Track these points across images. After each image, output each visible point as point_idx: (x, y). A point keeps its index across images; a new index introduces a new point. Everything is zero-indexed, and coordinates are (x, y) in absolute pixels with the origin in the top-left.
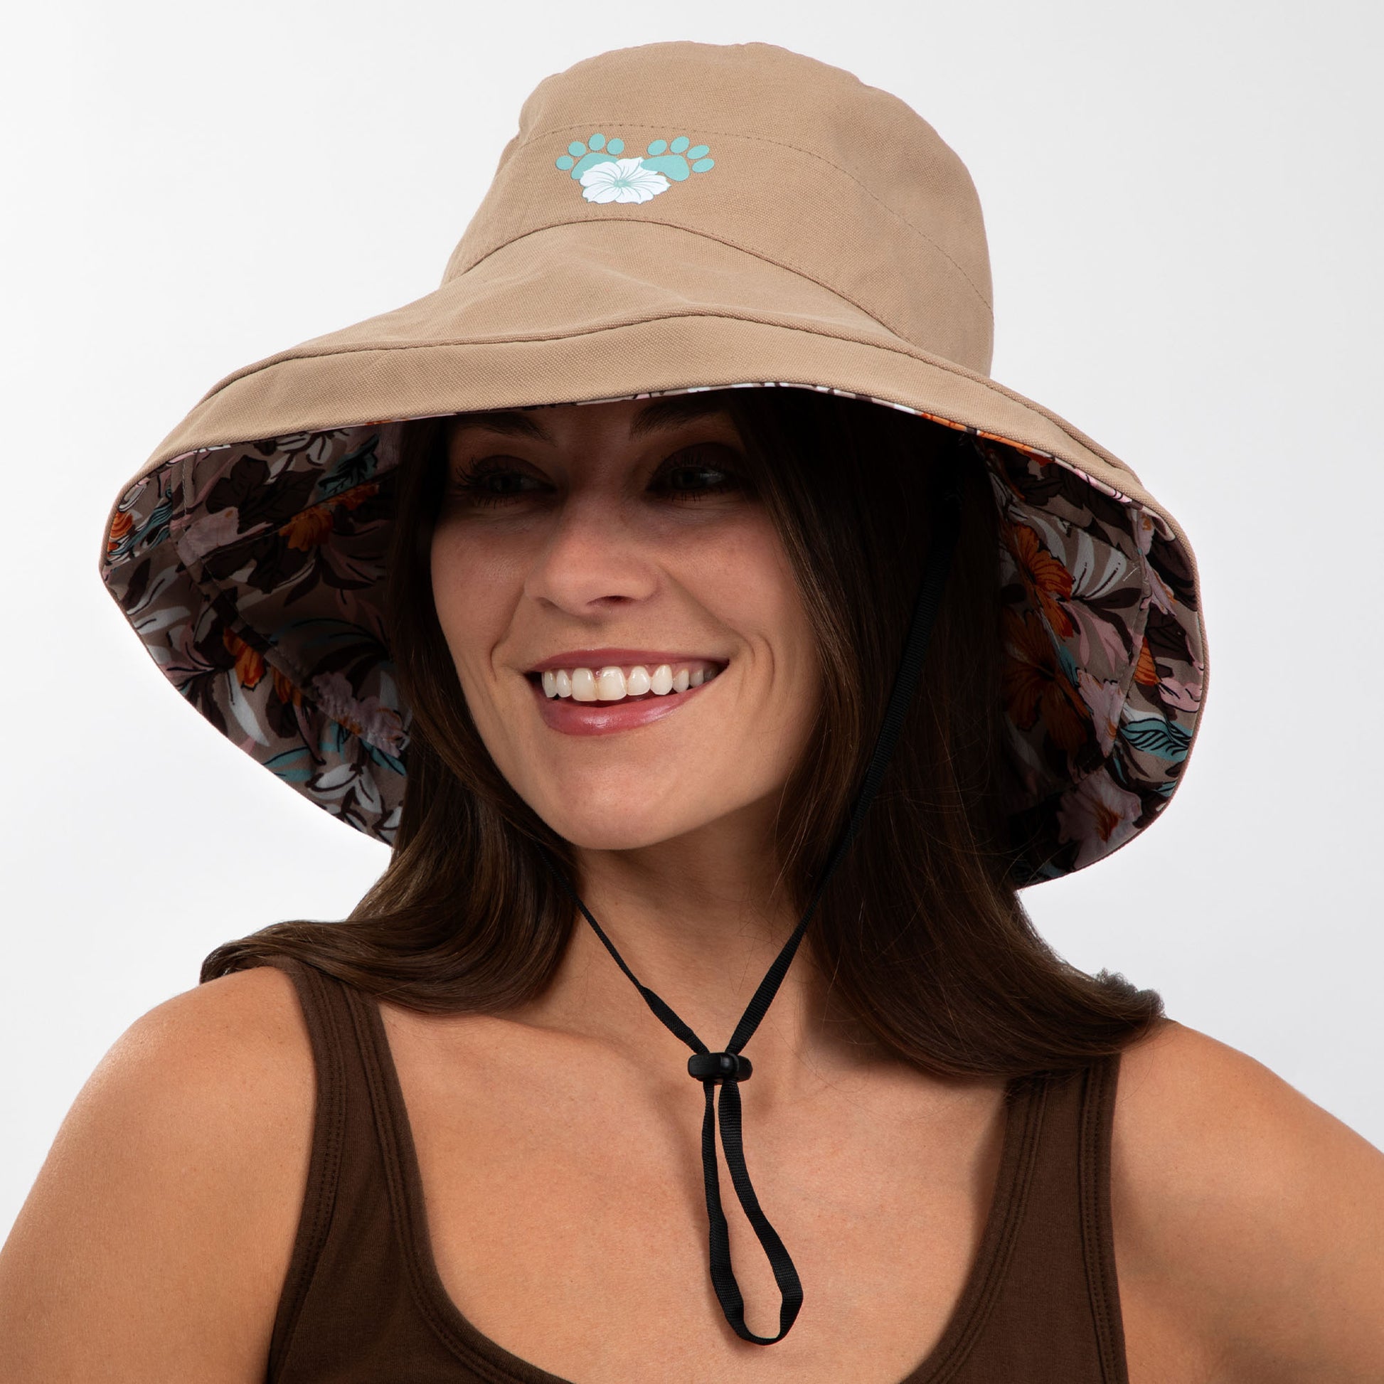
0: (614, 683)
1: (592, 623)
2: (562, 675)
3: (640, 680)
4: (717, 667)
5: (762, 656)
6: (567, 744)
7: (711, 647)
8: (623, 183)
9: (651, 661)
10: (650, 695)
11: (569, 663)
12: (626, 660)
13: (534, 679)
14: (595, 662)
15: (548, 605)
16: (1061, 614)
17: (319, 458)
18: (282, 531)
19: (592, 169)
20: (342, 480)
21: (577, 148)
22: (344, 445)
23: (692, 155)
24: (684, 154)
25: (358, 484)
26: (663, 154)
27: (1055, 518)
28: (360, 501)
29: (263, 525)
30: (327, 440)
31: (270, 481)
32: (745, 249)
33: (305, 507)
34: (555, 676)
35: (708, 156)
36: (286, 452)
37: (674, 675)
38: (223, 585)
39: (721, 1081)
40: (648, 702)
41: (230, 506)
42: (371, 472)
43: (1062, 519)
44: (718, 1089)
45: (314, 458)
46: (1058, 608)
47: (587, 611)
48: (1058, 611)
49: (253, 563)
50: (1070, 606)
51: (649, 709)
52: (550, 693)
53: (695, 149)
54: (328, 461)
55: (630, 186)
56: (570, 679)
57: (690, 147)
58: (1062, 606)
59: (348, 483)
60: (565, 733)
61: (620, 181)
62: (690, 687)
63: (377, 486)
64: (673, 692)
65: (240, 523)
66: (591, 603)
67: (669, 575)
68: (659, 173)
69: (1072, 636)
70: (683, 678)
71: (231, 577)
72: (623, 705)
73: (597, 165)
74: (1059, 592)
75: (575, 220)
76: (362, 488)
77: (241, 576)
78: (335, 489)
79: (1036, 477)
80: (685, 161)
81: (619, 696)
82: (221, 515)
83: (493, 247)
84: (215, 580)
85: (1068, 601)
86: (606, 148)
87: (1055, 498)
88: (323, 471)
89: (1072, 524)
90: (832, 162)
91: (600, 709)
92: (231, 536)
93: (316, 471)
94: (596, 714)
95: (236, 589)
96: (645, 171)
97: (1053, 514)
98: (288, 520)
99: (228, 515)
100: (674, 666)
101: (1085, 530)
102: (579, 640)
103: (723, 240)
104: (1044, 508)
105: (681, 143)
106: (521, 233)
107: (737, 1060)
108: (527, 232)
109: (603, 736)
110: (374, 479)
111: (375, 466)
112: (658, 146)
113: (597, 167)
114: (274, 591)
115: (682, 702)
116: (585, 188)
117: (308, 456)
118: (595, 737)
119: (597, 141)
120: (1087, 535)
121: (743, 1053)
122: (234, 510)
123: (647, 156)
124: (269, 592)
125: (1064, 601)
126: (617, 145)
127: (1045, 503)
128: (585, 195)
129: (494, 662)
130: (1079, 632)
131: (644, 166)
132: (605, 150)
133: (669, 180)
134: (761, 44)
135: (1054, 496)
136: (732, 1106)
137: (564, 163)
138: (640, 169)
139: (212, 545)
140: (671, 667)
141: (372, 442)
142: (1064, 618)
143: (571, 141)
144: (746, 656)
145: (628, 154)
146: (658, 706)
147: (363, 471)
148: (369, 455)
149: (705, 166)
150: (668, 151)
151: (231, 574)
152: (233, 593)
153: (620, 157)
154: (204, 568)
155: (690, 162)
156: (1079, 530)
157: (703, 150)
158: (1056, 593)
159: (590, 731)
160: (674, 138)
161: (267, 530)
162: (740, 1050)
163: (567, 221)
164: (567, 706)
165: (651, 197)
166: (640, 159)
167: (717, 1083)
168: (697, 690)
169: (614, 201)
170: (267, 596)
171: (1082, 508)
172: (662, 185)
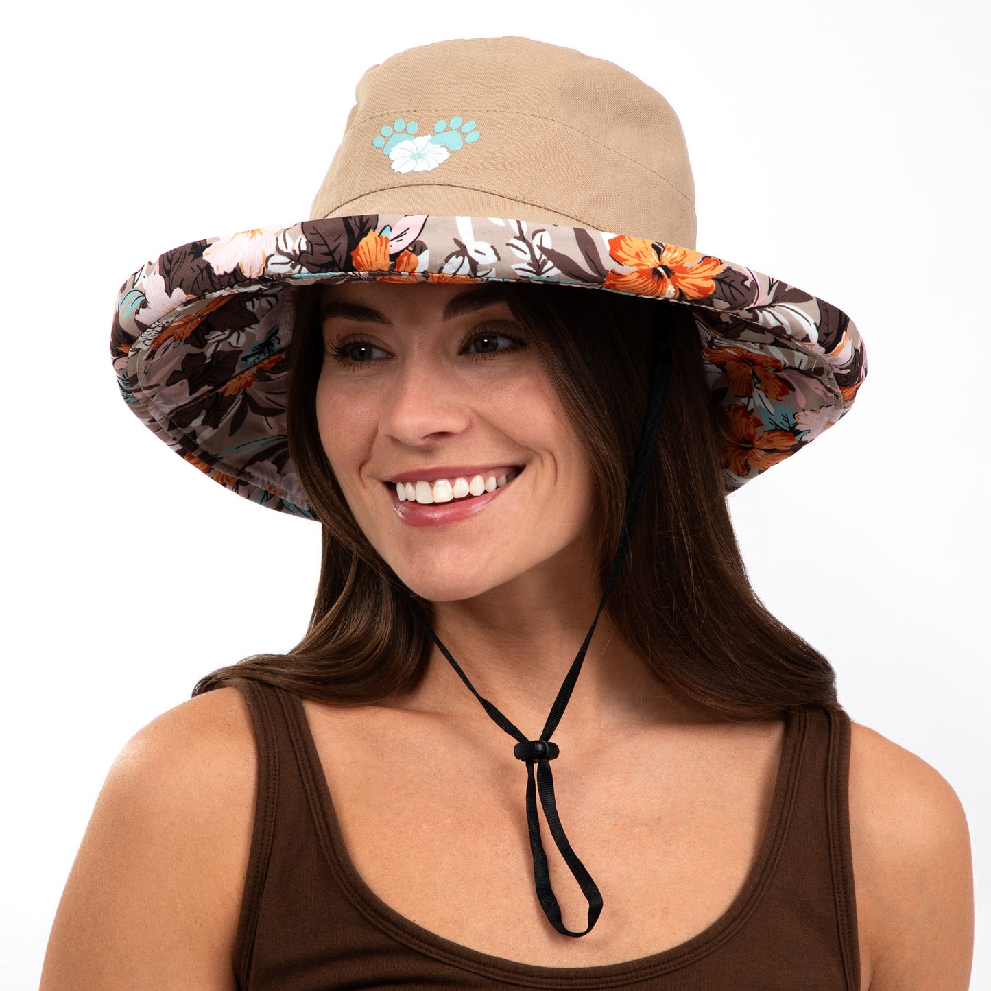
0: (443, 491)
1: (427, 451)
2: (409, 486)
3: (462, 487)
4: (515, 471)
5: (549, 462)
6: (416, 533)
7: (511, 458)
8: (417, 156)
9: (469, 474)
10: (470, 496)
11: (413, 478)
12: (451, 474)
13: (391, 486)
14: (431, 477)
15: (395, 441)
16: (777, 381)
17: (237, 344)
18: (220, 390)
19: (396, 147)
20: (257, 356)
21: (386, 130)
22: (254, 335)
23: (464, 130)
24: (459, 129)
25: (270, 356)
26: (445, 131)
27: (748, 343)
28: (272, 365)
29: (206, 388)
30: (241, 333)
31: (207, 361)
32: (505, 195)
33: (235, 374)
34: (405, 486)
35: (475, 129)
36: (214, 342)
37: (485, 481)
38: (186, 431)
39: (538, 760)
40: (469, 501)
41: (182, 379)
42: (277, 346)
43: (753, 343)
44: (536, 766)
45: (234, 344)
46: (775, 378)
47: (421, 443)
48: (776, 380)
49: (204, 412)
50: (783, 374)
51: (471, 505)
52: (402, 497)
53: (466, 125)
54: (244, 344)
55: (422, 158)
56: (415, 488)
57: (463, 123)
58: (777, 376)
59: (262, 357)
60: (413, 525)
61: (416, 154)
62: (497, 487)
63: (283, 355)
64: (485, 492)
65: (190, 388)
66: (424, 438)
67: (478, 415)
68: (442, 146)
69: (789, 394)
70: (492, 483)
71: (190, 425)
72: (452, 504)
73: (400, 143)
74: (773, 367)
75: (386, 187)
76: (273, 358)
77: (196, 423)
78: (254, 361)
79: (727, 322)
80: (459, 135)
81: (449, 499)
82: (177, 386)
83: (335, 206)
84: (180, 429)
85: (781, 371)
86: (405, 129)
87: (744, 332)
88: (242, 351)
89: (761, 344)
90: (563, 122)
91: (436, 508)
92: (185, 399)
93: (237, 352)
94: (433, 511)
95: (194, 431)
96: (433, 145)
97: (746, 341)
98: (224, 384)
99: (181, 385)
100: (484, 474)
101: (771, 344)
102: (420, 463)
103: (488, 191)
104: (738, 339)
105: (456, 121)
106: (352, 197)
107: (546, 744)
108: (356, 197)
109: (440, 527)
110: (281, 351)
111: (279, 343)
112: (441, 125)
113: (401, 145)
114: (220, 426)
115: (494, 498)
116: (392, 161)
117: (230, 343)
118: (434, 527)
119: (400, 124)
120: (774, 347)
121: (551, 740)
122: (185, 381)
123: (434, 134)
124: (217, 428)
125: (778, 372)
126: (413, 127)
127: (739, 336)
128: (393, 167)
129: (362, 475)
130: (793, 389)
131: (431, 141)
132: (405, 131)
133: (449, 150)
134: (511, 37)
135: (743, 331)
136: (546, 778)
137: (378, 142)
138: (429, 144)
139: (173, 406)
140: (483, 476)
141: (275, 329)
142: (780, 384)
143: (382, 125)
144: (537, 462)
145: (421, 133)
146: (476, 503)
147: (272, 348)
148: (274, 337)
149: (473, 137)
150: (448, 129)
151: (190, 423)
152: (194, 434)
153: (415, 135)
154: (171, 421)
155: (463, 135)
156: (768, 346)
157: (471, 125)
158: (771, 368)
159: (431, 523)
160: (452, 117)
161: (211, 391)
162: (549, 739)
163: (382, 188)
164: (414, 506)
165: (436, 165)
166: (429, 137)
167: (535, 762)
168: (502, 489)
169: (413, 171)
170: (216, 430)
171: (765, 333)
172: (444, 155)
